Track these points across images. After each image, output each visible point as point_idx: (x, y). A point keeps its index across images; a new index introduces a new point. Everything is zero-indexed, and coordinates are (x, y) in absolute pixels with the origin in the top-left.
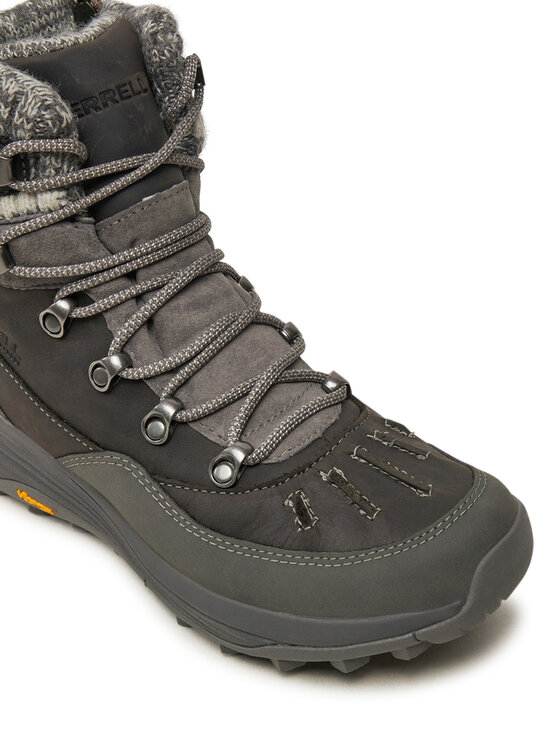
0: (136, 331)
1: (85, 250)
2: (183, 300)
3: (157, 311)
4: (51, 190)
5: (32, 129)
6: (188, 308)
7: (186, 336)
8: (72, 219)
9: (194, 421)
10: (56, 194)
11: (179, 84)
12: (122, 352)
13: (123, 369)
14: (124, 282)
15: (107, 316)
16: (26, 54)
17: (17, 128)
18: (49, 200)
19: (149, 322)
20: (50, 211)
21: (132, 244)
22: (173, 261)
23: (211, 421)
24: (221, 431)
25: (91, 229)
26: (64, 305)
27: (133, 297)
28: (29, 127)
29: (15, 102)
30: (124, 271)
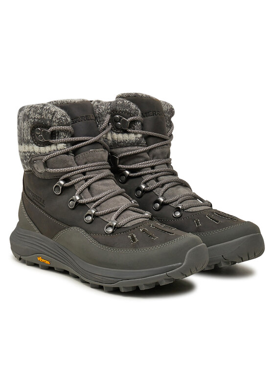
0: (85, 189)
1: (70, 163)
2: (100, 182)
3: (91, 184)
4: (62, 143)
5: (58, 122)
6: (101, 185)
7: (100, 192)
8: (67, 153)
9: (101, 216)
10: (63, 144)
11: (104, 121)
12: (79, 195)
13: (79, 200)
14: (82, 175)
15: (75, 185)
16: (59, 103)
17: (54, 122)
18: (61, 146)
19: (89, 187)
20: (61, 150)
21: (86, 163)
22: (97, 171)
23: (106, 216)
24: (109, 219)
25: (73, 158)
26: (62, 183)
27: (84, 179)
28: (57, 121)
29: (54, 114)
30: (82, 171)
